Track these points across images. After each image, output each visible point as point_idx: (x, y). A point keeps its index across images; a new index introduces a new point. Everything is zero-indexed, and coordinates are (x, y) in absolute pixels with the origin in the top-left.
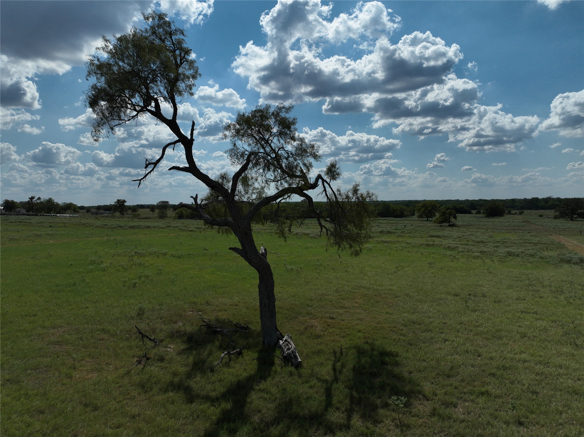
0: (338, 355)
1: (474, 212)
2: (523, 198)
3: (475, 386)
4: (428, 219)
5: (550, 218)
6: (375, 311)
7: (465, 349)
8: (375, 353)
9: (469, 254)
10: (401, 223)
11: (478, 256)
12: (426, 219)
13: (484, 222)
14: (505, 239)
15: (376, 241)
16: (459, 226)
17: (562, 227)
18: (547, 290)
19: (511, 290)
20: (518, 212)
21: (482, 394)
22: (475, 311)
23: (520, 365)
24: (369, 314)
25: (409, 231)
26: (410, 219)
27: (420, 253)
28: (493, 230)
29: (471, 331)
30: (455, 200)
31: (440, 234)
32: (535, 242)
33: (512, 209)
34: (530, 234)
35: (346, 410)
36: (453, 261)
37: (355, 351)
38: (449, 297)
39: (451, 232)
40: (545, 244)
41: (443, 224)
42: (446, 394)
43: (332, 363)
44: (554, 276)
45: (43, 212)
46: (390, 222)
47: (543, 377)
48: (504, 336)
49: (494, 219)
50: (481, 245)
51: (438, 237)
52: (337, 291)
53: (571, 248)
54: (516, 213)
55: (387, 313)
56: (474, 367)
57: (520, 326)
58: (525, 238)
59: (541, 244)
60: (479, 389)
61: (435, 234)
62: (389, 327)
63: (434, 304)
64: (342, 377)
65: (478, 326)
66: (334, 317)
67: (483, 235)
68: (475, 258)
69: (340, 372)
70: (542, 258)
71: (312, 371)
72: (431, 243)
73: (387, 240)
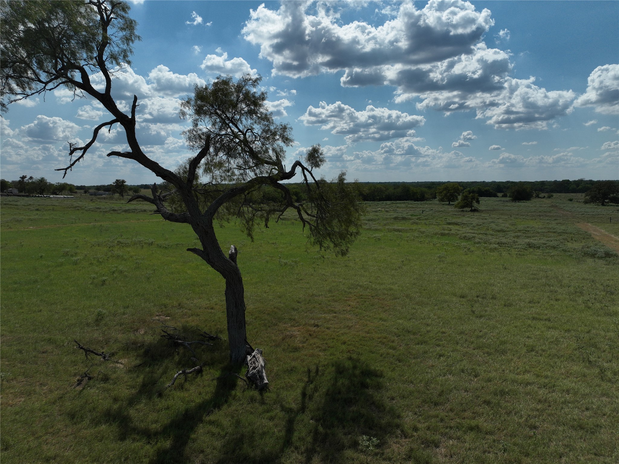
0: (313, 374)
1: (500, 195)
2: (553, 180)
3: (464, 418)
4: (449, 203)
5: (580, 202)
6: (367, 316)
7: (461, 367)
8: (357, 372)
9: (486, 245)
10: (420, 208)
11: (495, 248)
12: (448, 203)
13: (509, 206)
14: (528, 227)
15: (388, 229)
16: (482, 211)
17: (591, 213)
18: (565, 290)
19: (525, 291)
20: (546, 195)
21: (471, 429)
22: (481, 317)
23: (521, 389)
24: (361, 320)
25: (426, 217)
26: (431, 202)
27: (432, 244)
28: (517, 216)
29: (472, 343)
30: (481, 182)
31: (459, 221)
32: (560, 231)
33: (541, 192)
34: (556, 222)
35: (307, 450)
36: (466, 254)
37: (333, 369)
38: (454, 299)
39: (471, 218)
40: (571, 233)
41: (465, 209)
42: (428, 428)
43: (303, 384)
44: (575, 274)
45: (35, 193)
46: (409, 205)
47: (547, 404)
48: (509, 350)
49: (520, 204)
50: (501, 234)
51: (456, 224)
52: (330, 291)
53: (597, 238)
54: (544, 197)
55: (381, 319)
56: (468, 392)
57: (528, 337)
58: (550, 226)
59: (566, 233)
60: (468, 421)
61: (454, 220)
62: (379, 338)
63: (436, 307)
64: (311, 405)
65: (481, 337)
66: (320, 324)
67: (505, 222)
68: (492, 250)
69: (311, 398)
70: (565, 251)
71: (278, 396)
72: (446, 232)
73: (400, 228)
